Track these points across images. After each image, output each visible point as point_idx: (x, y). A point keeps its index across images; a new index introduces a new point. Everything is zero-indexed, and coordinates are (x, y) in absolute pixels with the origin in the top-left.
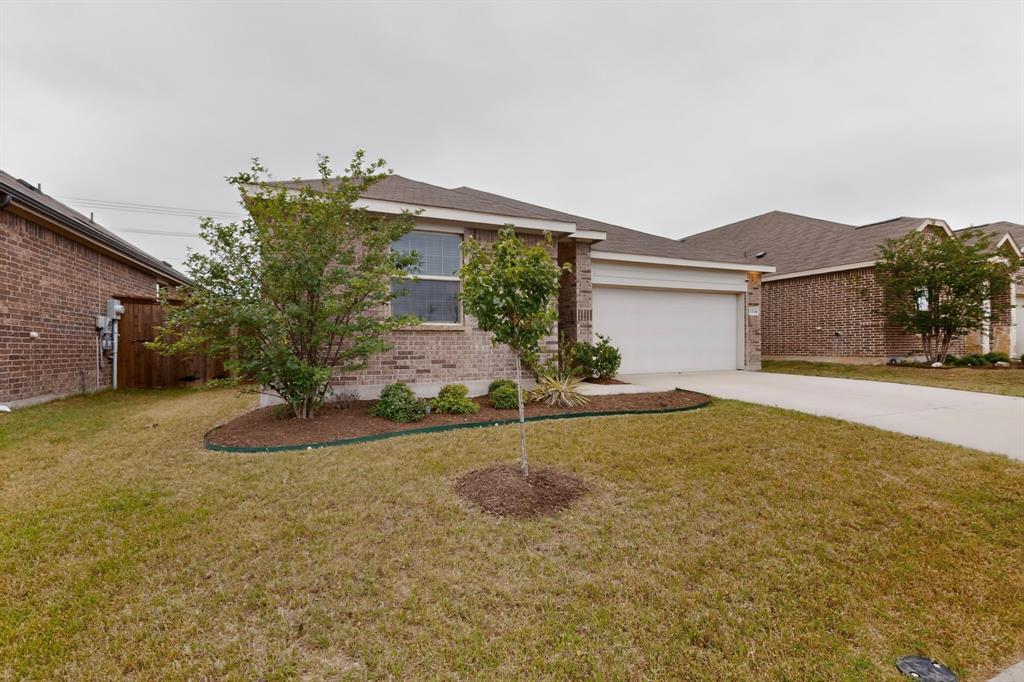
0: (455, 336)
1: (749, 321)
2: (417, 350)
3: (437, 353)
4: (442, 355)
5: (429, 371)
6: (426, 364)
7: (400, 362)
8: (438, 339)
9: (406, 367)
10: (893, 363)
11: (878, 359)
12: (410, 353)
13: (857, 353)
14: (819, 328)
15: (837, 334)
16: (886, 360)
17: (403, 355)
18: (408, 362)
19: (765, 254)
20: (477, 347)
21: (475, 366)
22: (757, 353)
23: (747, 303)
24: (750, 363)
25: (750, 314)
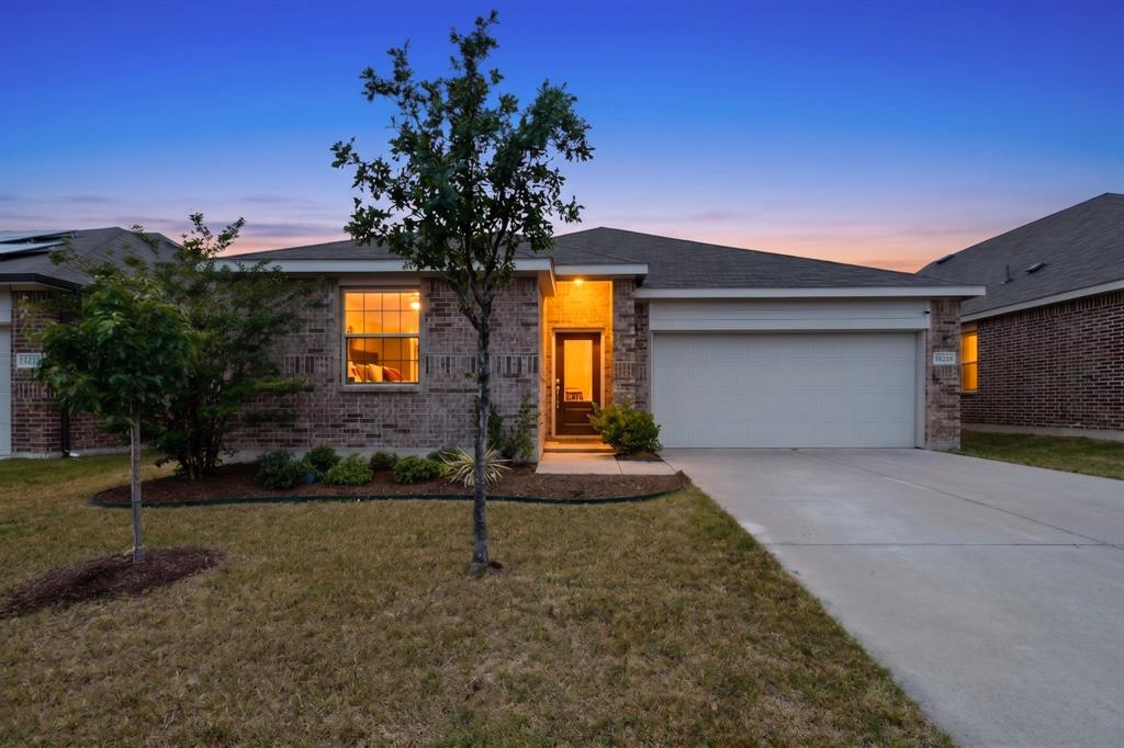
0: (408, 397)
1: (935, 374)
2: (367, 413)
3: (388, 417)
4: (394, 418)
5: (379, 436)
6: (377, 428)
7: (349, 425)
8: (390, 401)
9: (356, 431)
12: (361, 416)
17: (353, 417)
18: (357, 425)
19: (1041, 266)
20: (434, 410)
21: (431, 432)
22: (952, 423)
23: (930, 346)
24: (934, 435)
25: (936, 363)
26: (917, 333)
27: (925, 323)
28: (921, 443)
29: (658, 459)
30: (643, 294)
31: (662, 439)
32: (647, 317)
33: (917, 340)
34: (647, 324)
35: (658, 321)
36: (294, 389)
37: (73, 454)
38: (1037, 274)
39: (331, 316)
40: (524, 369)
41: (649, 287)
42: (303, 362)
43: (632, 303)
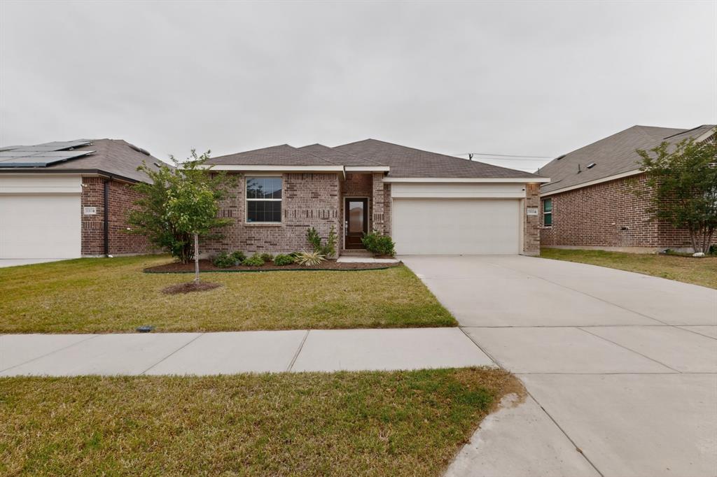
0: (277, 229)
1: (528, 220)
2: (257, 236)
3: (267, 237)
4: (270, 238)
5: (263, 247)
6: (262, 243)
7: (249, 242)
8: (268, 231)
9: (252, 244)
10: (668, 253)
11: (653, 248)
12: (254, 237)
13: (639, 245)
14: (614, 224)
15: (624, 229)
16: (663, 250)
17: (250, 238)
18: (253, 242)
19: (595, 165)
20: (289, 235)
21: (287, 245)
22: (535, 242)
23: (526, 205)
24: (528, 250)
25: (528, 214)
26: (520, 200)
27: (524, 195)
28: (522, 253)
29: (394, 258)
30: (387, 180)
31: (395, 249)
32: (390, 191)
33: (520, 204)
34: (389, 195)
35: (395, 192)
36: (224, 225)
37: (110, 256)
38: (591, 169)
39: (241, 190)
40: (331, 216)
41: (392, 177)
42: (227, 212)
43: (382, 184)
